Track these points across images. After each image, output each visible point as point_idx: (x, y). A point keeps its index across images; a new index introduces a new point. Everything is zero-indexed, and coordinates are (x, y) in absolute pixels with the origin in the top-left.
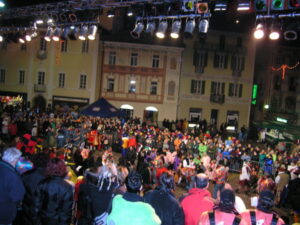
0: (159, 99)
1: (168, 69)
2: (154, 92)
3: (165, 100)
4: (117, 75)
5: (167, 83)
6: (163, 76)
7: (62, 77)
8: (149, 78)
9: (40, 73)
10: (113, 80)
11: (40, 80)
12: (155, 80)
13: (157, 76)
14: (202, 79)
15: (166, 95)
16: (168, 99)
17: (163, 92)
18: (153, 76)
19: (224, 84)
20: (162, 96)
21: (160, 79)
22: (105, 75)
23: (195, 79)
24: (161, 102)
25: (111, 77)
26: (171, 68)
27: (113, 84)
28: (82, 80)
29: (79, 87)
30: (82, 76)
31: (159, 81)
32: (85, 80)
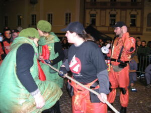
0: (139, 30)
4: (98, 11)
5: (146, 15)
6: (142, 9)
7: (50, 17)
8: (128, 11)
9: (33, 16)
12: (134, 13)
13: (136, 9)
16: (147, 30)
18: (132, 9)
20: (142, 28)
21: (139, 11)
22: (87, 11)
25: (93, 12)
27: (95, 19)
28: (67, 18)
29: (64, 23)
30: (67, 15)
31: (138, 13)
32: (70, 17)
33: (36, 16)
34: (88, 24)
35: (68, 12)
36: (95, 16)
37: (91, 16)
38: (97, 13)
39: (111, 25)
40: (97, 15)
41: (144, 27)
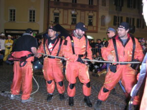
0: (95, 29)
1: (100, 6)
2: (90, 24)
3: (99, 30)
4: (61, 10)
5: (100, 17)
6: (97, 11)
7: (12, 12)
8: (87, 12)
10: (58, 14)
12: (91, 14)
13: (93, 11)
14: (120, 16)
15: (100, 26)
16: (101, 29)
17: (97, 24)
18: (90, 11)
19: (134, 19)
20: (97, 27)
21: (95, 13)
22: (51, 10)
23: (116, 15)
24: (96, 32)
25: (57, 11)
26: (102, 5)
28: (31, 15)
29: (28, 21)
30: (31, 12)
32: (34, 15)
34: (52, 22)
35: (32, 9)
36: (58, 15)
37: (55, 15)
38: (60, 12)
39: (72, 24)
40: (60, 14)
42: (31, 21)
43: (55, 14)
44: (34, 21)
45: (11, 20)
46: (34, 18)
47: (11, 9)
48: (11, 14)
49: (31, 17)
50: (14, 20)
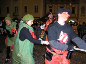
3: (80, 17)
4: (54, 5)
5: (80, 7)
6: (78, 4)
9: (16, 7)
11: (16, 11)
13: (75, 4)
15: (80, 14)
16: (81, 16)
17: (78, 12)
18: (73, 4)
20: (78, 14)
22: (47, 5)
24: (77, 18)
25: (51, 5)
27: (52, 9)
28: (35, 9)
29: (34, 12)
30: (35, 7)
31: (76, 6)
32: (37, 8)
33: (17, 7)
34: (48, 12)
35: (36, 5)
36: (52, 8)
41: (79, 14)
42: (35, 12)
43: (50, 7)
44: (37, 12)
45: (25, 12)
46: (37, 10)
47: (25, 6)
48: (25, 9)
49: (35, 10)
50: (27, 12)
